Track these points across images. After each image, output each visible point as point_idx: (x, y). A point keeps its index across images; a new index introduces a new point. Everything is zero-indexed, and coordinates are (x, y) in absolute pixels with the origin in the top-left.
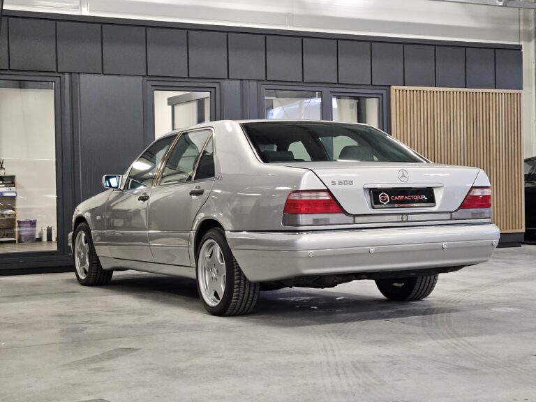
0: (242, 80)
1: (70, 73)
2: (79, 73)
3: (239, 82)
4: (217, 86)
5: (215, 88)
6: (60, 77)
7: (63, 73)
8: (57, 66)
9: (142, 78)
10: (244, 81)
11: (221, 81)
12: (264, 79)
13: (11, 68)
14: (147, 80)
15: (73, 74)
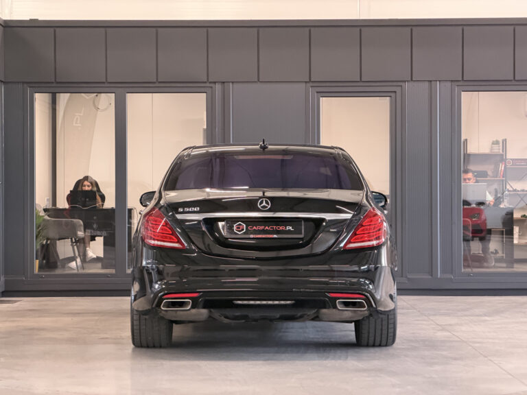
0: (431, 81)
1: (224, 82)
2: (233, 82)
3: (427, 84)
4: (398, 90)
5: (395, 92)
6: (211, 87)
7: (215, 83)
8: (208, 76)
9: (304, 85)
10: (433, 82)
11: (403, 84)
12: (460, 79)
13: (159, 81)
14: (312, 87)
15: (225, 84)
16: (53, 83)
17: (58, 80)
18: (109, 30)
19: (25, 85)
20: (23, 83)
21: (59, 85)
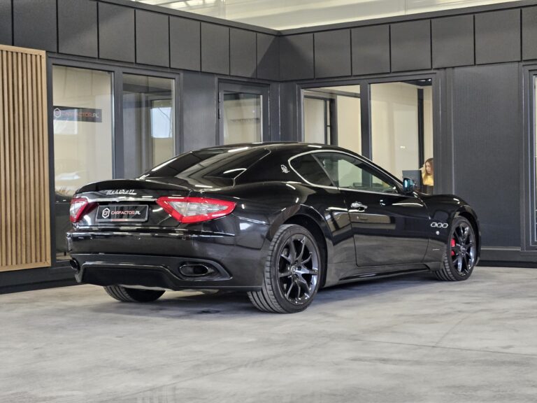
1: (445, 68)
2: (453, 67)
6: (435, 73)
7: (438, 69)
8: (432, 63)
9: (517, 64)
13: (392, 71)
14: (524, 65)
15: (447, 70)
16: (313, 79)
17: (316, 77)
18: (352, 30)
19: (294, 83)
20: (292, 81)
21: (318, 81)
